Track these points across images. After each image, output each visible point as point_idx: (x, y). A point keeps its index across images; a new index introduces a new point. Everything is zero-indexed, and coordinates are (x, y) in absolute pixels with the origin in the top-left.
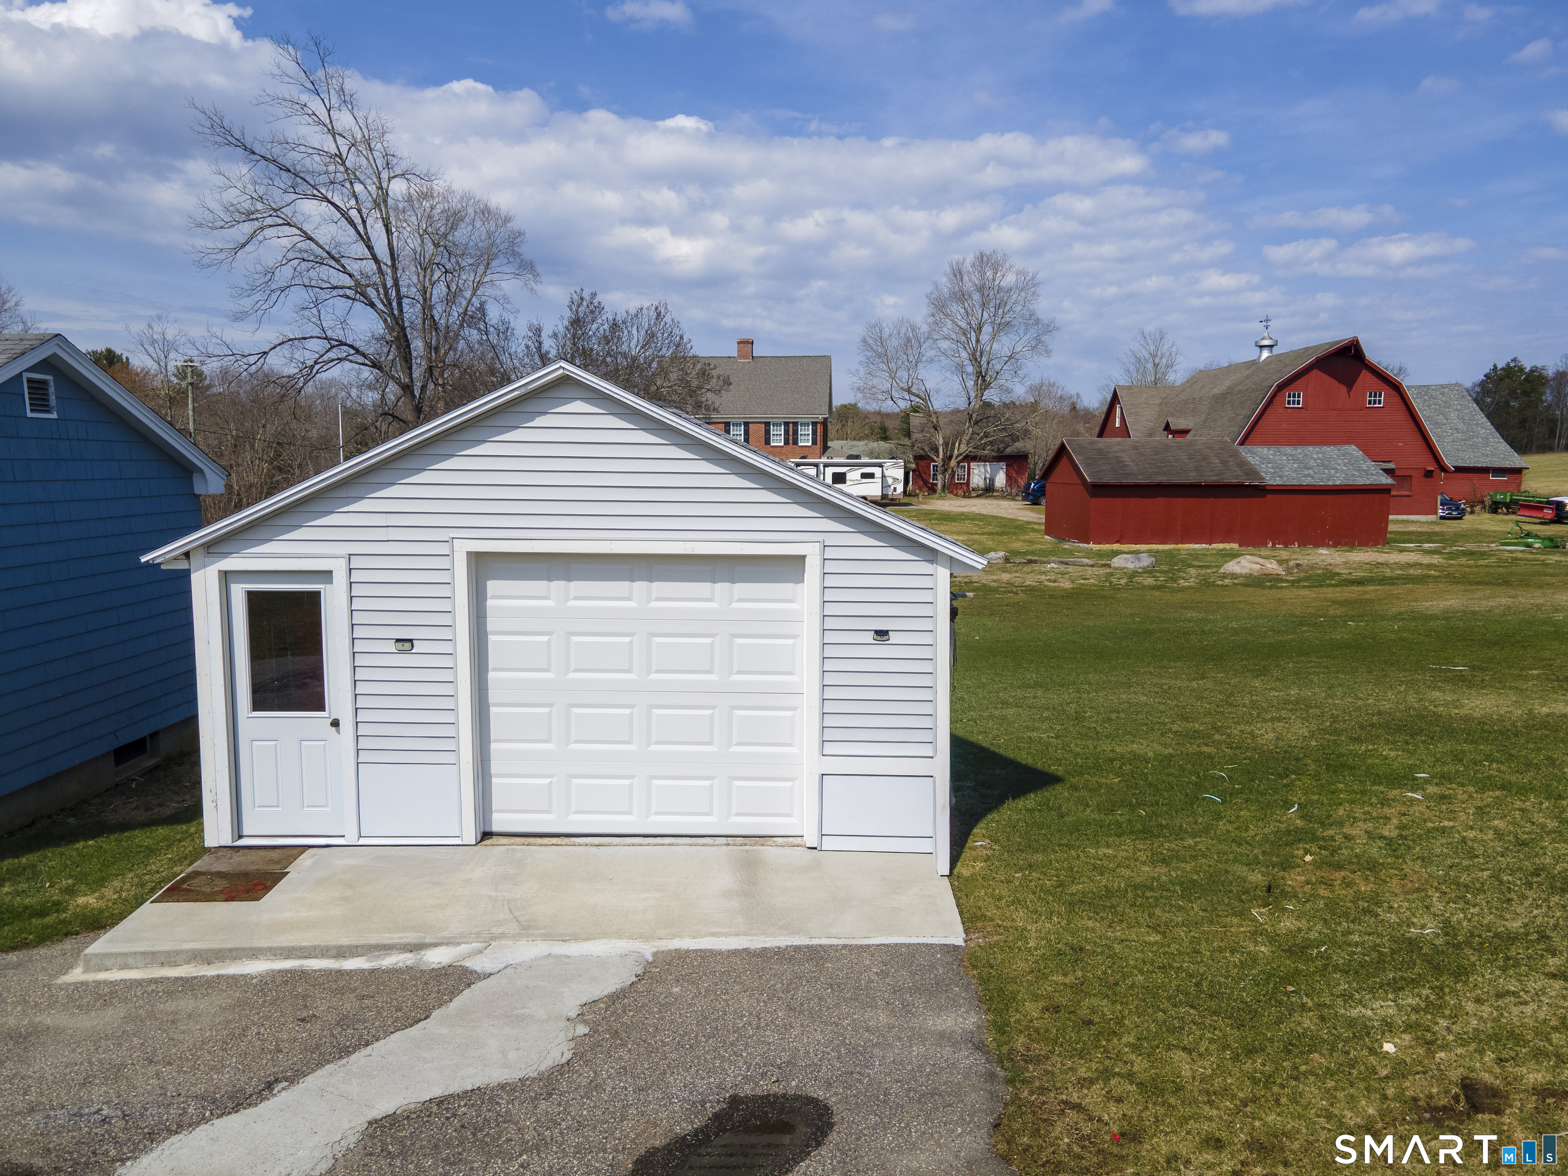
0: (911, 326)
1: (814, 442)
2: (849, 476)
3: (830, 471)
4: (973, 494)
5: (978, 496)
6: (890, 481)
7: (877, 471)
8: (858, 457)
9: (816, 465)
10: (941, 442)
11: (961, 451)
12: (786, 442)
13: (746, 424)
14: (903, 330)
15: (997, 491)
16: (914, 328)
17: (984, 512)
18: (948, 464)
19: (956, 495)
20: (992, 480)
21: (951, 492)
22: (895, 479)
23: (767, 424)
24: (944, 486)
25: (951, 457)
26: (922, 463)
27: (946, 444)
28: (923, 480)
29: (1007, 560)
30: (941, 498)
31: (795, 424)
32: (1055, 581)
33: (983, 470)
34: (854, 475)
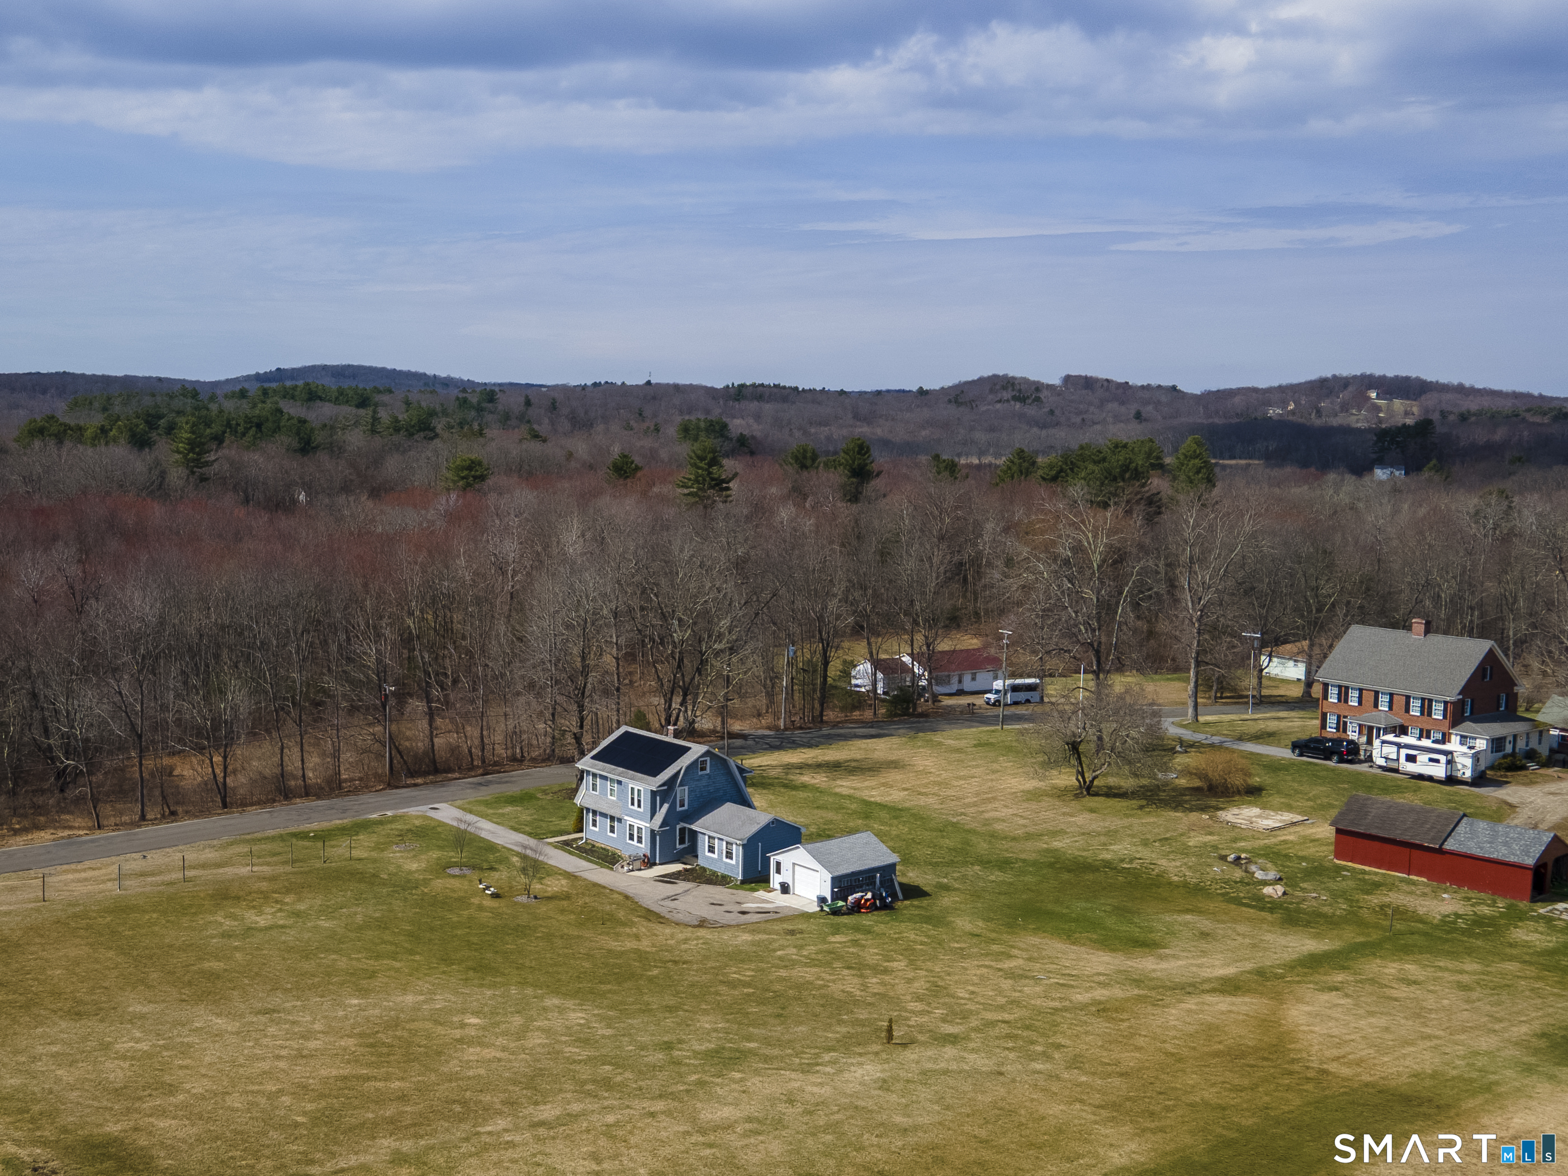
1: (1445, 716)
2: (1419, 758)
3: (1404, 752)
6: (1459, 766)
7: (1442, 758)
9: (1397, 745)
12: (1422, 713)
13: (1391, 695)
22: (1464, 766)
23: (1408, 697)
31: (1430, 701)
34: (1423, 758)
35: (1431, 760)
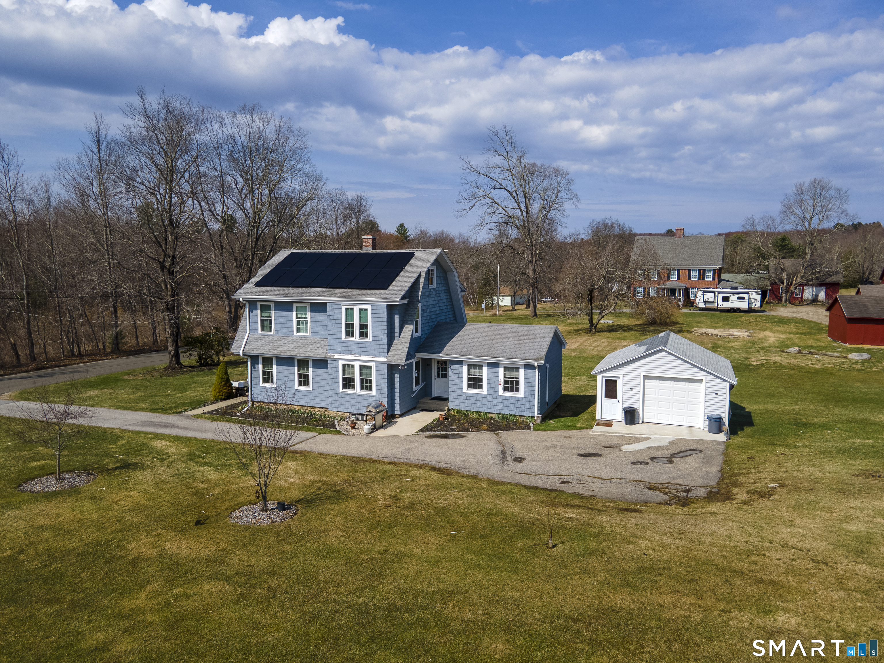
0: (771, 218)
1: (714, 279)
2: (731, 298)
3: (721, 296)
4: (805, 303)
5: (807, 304)
6: (753, 301)
7: (746, 296)
8: (736, 288)
9: (714, 292)
10: (785, 277)
11: (797, 282)
12: (699, 279)
13: (679, 270)
14: (766, 220)
15: (819, 302)
16: (772, 219)
17: (805, 317)
18: (789, 288)
19: (793, 304)
20: (817, 296)
21: (790, 303)
22: (756, 300)
23: (690, 270)
24: (786, 300)
25: (791, 284)
26: (775, 286)
27: (788, 278)
28: (775, 295)
29: (799, 352)
30: (784, 306)
31: (704, 270)
32: (814, 364)
33: (811, 290)
34: (734, 298)
35: (739, 298)
